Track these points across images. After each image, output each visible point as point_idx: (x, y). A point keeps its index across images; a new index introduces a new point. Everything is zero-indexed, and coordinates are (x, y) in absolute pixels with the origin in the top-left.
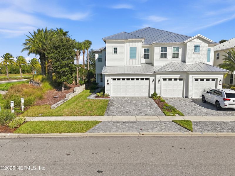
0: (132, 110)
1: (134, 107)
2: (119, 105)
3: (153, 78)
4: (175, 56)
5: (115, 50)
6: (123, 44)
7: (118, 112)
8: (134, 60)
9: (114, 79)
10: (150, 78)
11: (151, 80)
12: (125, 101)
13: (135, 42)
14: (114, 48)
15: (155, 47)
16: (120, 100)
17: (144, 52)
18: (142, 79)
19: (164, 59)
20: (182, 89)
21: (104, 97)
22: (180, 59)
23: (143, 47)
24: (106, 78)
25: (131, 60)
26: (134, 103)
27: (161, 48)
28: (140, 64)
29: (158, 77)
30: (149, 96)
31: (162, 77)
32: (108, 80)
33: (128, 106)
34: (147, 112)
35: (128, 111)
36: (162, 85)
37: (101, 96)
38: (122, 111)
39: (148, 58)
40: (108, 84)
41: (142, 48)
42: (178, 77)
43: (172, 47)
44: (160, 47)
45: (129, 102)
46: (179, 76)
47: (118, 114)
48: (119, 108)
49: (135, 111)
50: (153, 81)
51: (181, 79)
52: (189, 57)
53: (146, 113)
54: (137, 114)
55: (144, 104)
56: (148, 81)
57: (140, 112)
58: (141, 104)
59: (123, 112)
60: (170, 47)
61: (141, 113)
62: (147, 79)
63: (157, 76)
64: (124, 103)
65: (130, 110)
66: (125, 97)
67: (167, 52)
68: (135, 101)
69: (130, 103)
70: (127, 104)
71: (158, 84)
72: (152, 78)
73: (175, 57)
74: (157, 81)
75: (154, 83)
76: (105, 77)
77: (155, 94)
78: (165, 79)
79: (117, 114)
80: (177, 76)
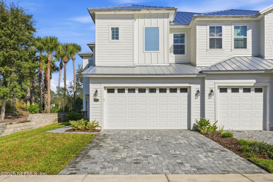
0: (154, 156)
1: (157, 149)
2: (117, 145)
3: (198, 87)
4: (240, 44)
5: (115, 33)
6: (130, 21)
7: (108, 162)
8: (154, 54)
9: (111, 91)
10: (190, 87)
11: (193, 92)
12: (135, 136)
13: (157, 16)
14: (113, 29)
15: (197, 26)
16: (123, 135)
17: (175, 41)
18: (173, 90)
19: (216, 51)
20: (262, 111)
21: (87, 130)
22: (248, 52)
23: (171, 30)
24: (93, 87)
25: (148, 54)
26: (157, 140)
27: (211, 28)
28: (166, 62)
29: (209, 84)
30: (189, 129)
31: (217, 85)
32: (96, 91)
33: (142, 147)
34: (201, 161)
35: (141, 158)
36: (218, 102)
37: (80, 127)
38: (123, 159)
39: (183, 52)
40: (96, 100)
41: (170, 33)
42: (252, 85)
43: (233, 27)
44: (208, 27)
45: (145, 138)
46: (254, 81)
47: (109, 167)
48: (115, 150)
49: (161, 159)
50: (196, 95)
51: (258, 90)
52: (269, 44)
53: (197, 165)
54: (171, 167)
55: (182, 142)
56: (186, 94)
57: (179, 161)
58: (174, 142)
59: (127, 163)
60: (229, 27)
61: (182, 163)
62: (184, 90)
63: (207, 82)
64: (131, 140)
65: (147, 157)
66: (135, 131)
67: (224, 37)
68: (160, 137)
69: (147, 140)
70: (139, 142)
71: (210, 100)
72: (195, 88)
73: (239, 48)
74: (207, 92)
75: (199, 97)
76: (91, 85)
77: (203, 123)
78: (223, 90)
79: (104, 168)
80: (251, 82)
